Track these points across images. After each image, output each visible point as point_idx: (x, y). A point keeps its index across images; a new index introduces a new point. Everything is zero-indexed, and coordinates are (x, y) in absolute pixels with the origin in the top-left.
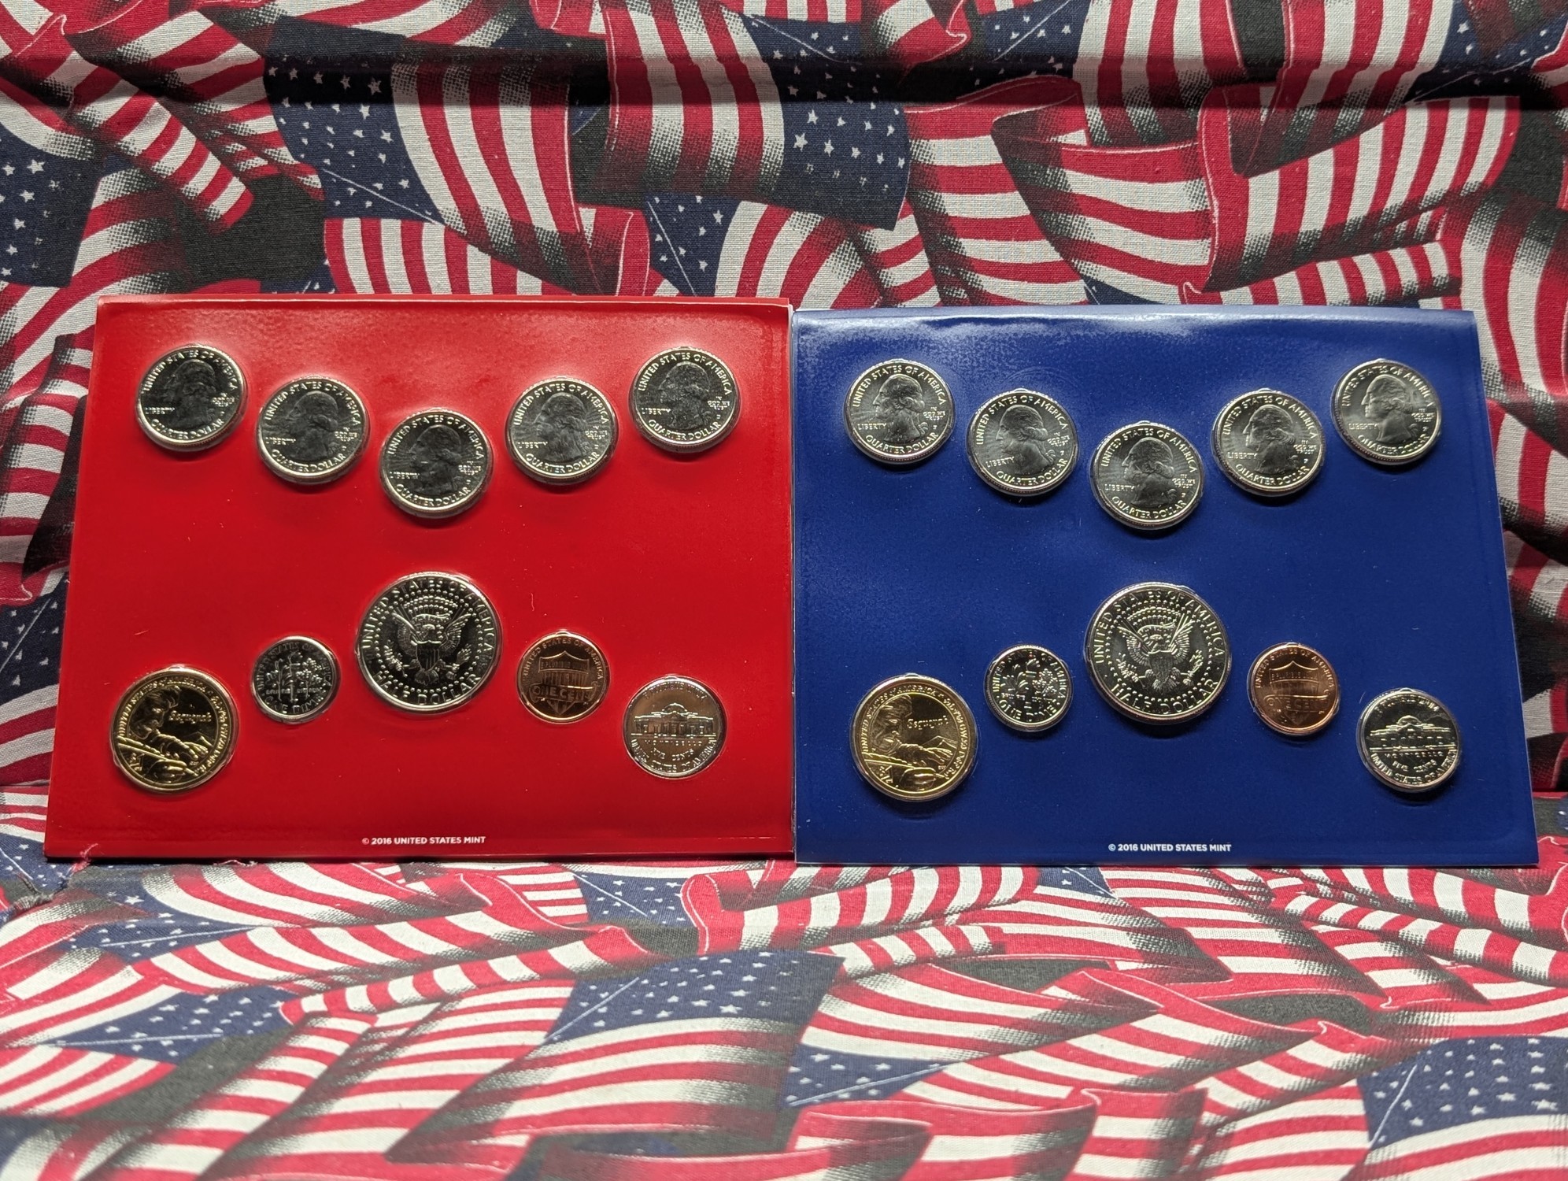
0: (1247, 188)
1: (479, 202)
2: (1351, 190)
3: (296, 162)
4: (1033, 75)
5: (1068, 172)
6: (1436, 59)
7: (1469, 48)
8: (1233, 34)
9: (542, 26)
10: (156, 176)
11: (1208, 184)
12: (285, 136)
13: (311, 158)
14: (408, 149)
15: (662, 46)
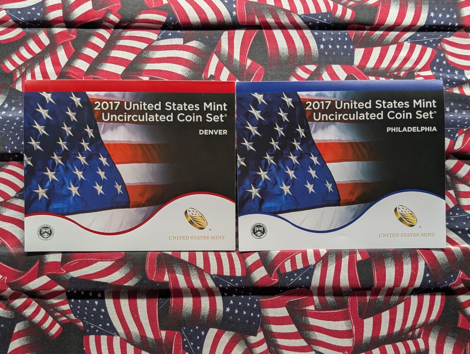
0: (363, 323)
1: (131, 330)
2: (395, 323)
3: (75, 318)
4: (298, 289)
5: (309, 318)
6: (420, 284)
7: (430, 281)
8: (358, 278)
9: (150, 279)
10: (33, 323)
11: (351, 322)
12: (73, 310)
13: (80, 317)
14: (109, 314)
15: (186, 284)
